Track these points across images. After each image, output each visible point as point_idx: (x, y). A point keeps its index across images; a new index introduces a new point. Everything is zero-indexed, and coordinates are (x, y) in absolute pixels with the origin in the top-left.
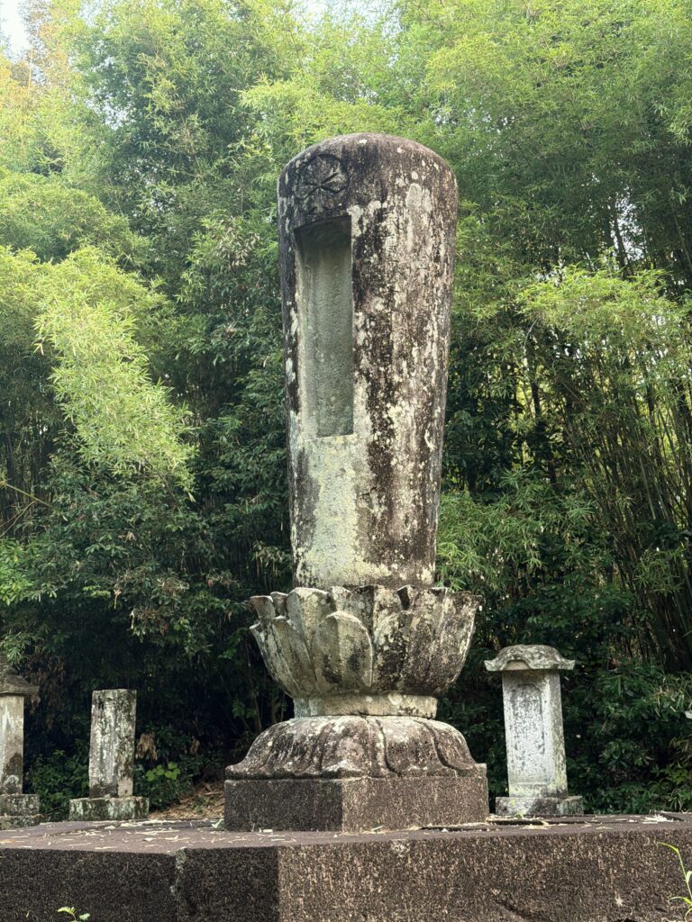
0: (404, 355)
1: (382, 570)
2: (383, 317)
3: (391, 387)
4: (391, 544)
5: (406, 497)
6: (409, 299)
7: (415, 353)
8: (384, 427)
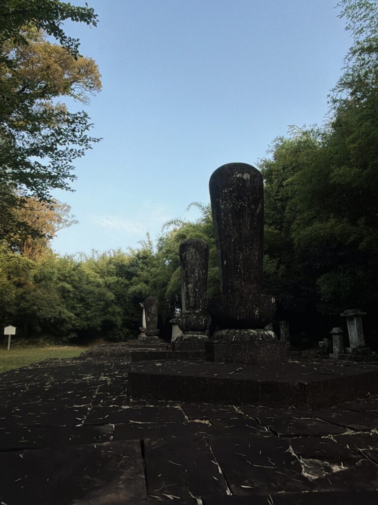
0: (191, 276)
1: (188, 311)
2: (187, 271)
3: (189, 282)
4: (189, 307)
5: (192, 299)
6: (191, 267)
7: (192, 276)
8: (188, 288)
